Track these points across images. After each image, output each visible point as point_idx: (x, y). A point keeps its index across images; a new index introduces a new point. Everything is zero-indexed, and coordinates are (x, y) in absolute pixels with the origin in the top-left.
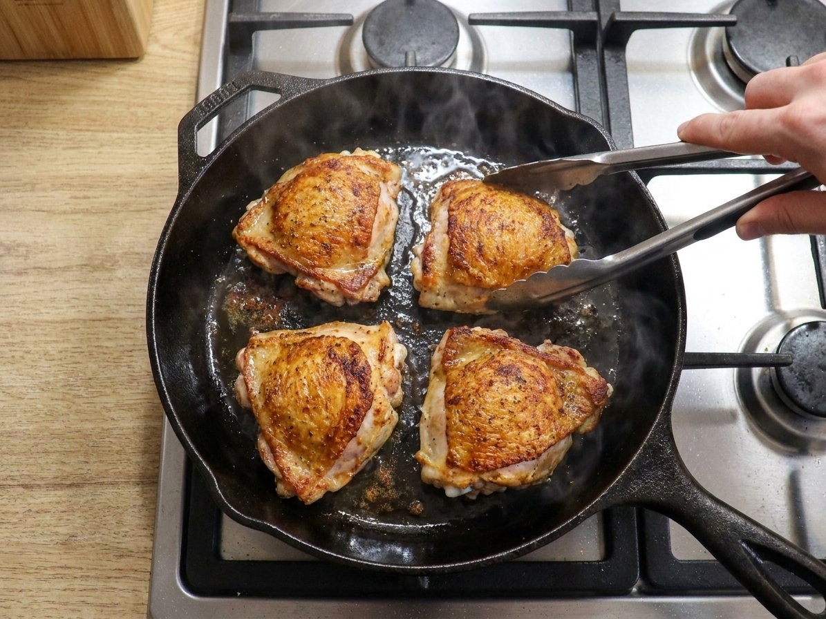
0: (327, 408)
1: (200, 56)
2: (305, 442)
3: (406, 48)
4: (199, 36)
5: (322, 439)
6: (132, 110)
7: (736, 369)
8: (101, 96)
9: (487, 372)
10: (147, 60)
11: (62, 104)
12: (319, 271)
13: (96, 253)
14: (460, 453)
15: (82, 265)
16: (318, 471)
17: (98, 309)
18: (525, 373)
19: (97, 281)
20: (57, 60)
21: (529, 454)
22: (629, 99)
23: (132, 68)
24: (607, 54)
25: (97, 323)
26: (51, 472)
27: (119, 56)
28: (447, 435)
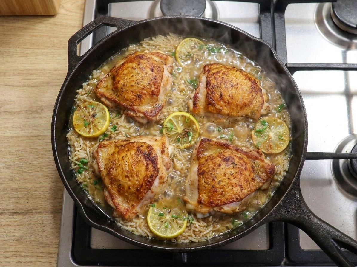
0: (137, 176)
1: (84, 15)
2: (127, 192)
3: (181, 11)
4: (83, 6)
5: (134, 190)
6: (52, 39)
7: (332, 160)
8: (37, 33)
9: (218, 160)
10: (58, 16)
11: (19, 36)
12: (135, 107)
13: (34, 105)
14: (204, 197)
15: (26, 111)
16: (133, 205)
17: (34, 131)
18: (236, 160)
19: (34, 118)
20: (16, 16)
21: (237, 199)
22: (285, 36)
23: (52, 20)
24: (276, 15)
25: (34, 138)
26: (11, 207)
27: (45, 14)
28: (198, 189)
